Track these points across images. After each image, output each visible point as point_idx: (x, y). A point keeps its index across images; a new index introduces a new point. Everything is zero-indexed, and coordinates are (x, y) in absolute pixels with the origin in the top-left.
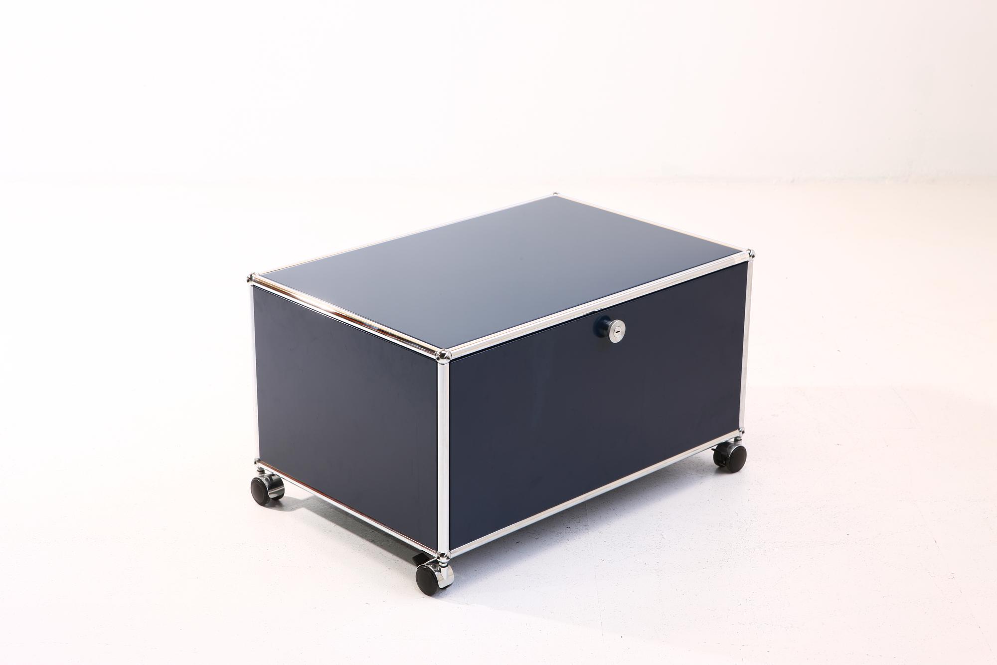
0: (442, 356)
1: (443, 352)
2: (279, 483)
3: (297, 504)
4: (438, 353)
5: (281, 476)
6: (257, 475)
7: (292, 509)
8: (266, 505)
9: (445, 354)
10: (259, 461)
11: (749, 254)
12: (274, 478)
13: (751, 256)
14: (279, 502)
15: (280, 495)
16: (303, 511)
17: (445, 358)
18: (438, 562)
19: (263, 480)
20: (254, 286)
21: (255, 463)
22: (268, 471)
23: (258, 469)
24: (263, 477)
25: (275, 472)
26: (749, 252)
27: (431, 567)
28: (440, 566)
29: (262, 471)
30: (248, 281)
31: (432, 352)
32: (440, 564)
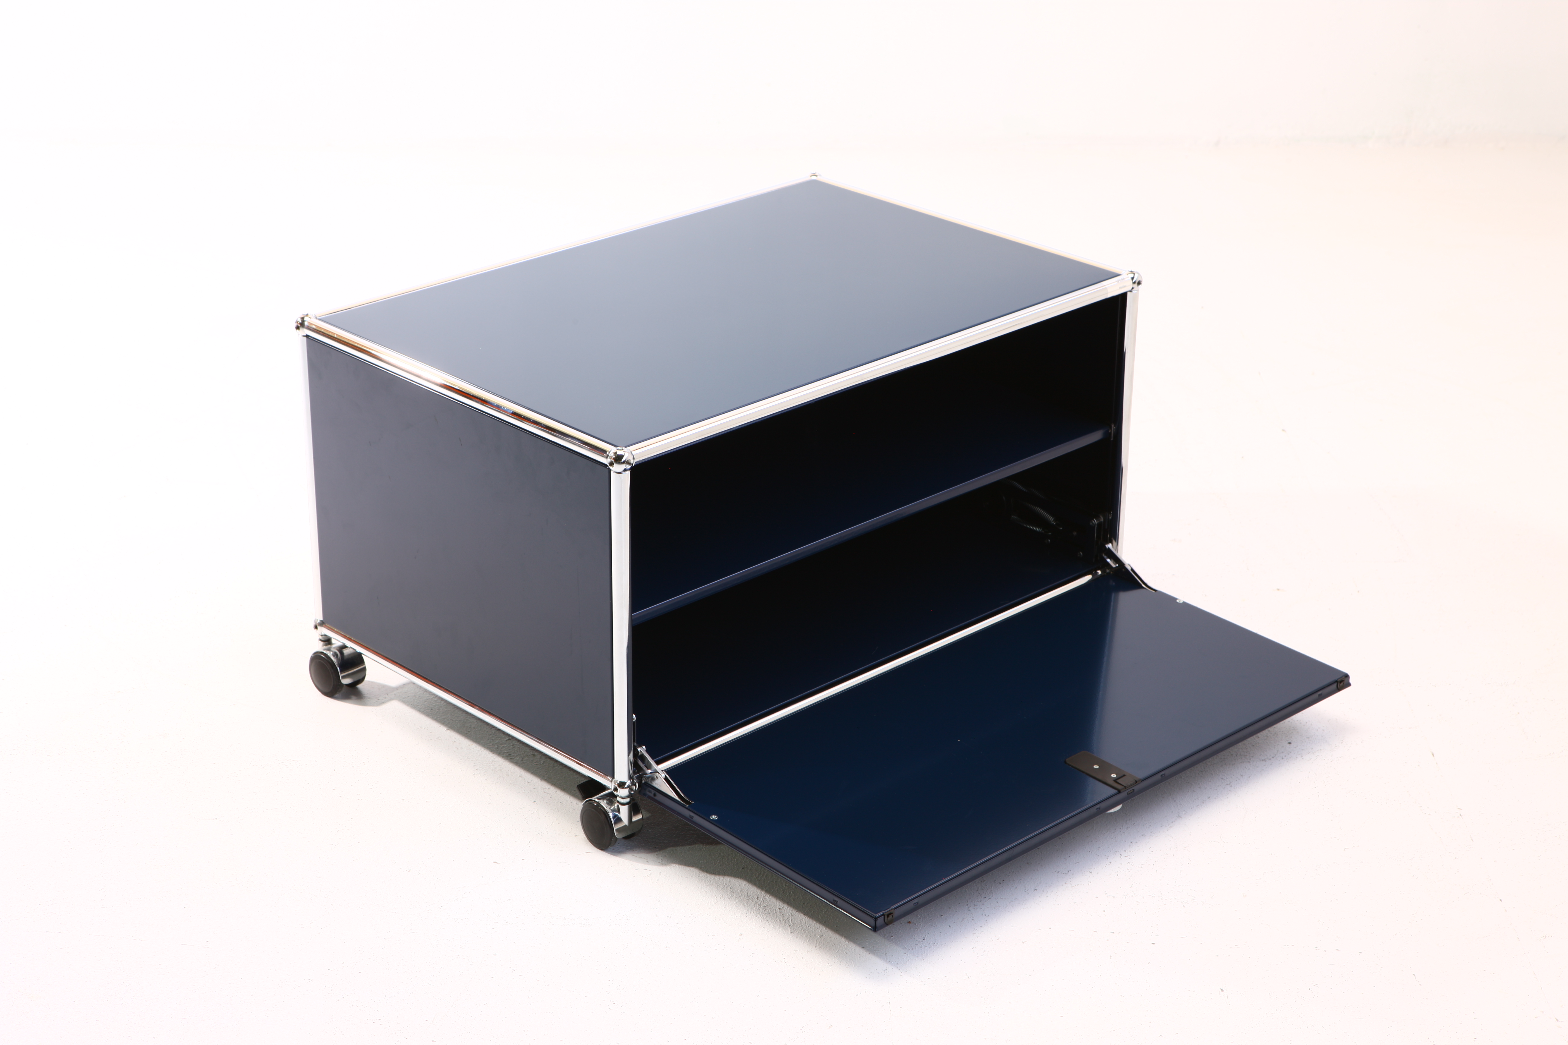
0: (618, 459)
1: (619, 453)
2: (357, 660)
3: (386, 694)
4: (611, 454)
5: (359, 649)
6: (319, 647)
7: (379, 702)
8: (337, 695)
9: (622, 456)
10: (322, 623)
11: (1133, 278)
12: (346, 652)
13: (1134, 283)
14: (357, 688)
15: (357, 678)
16: (395, 706)
17: (624, 462)
18: (616, 797)
19: (330, 654)
20: (307, 336)
21: (316, 627)
22: (338, 640)
23: (321, 637)
24: (329, 650)
25: (349, 644)
26: (1132, 275)
27: (603, 803)
28: (618, 802)
29: (327, 641)
30: (298, 328)
31: (602, 452)
32: (619, 799)
